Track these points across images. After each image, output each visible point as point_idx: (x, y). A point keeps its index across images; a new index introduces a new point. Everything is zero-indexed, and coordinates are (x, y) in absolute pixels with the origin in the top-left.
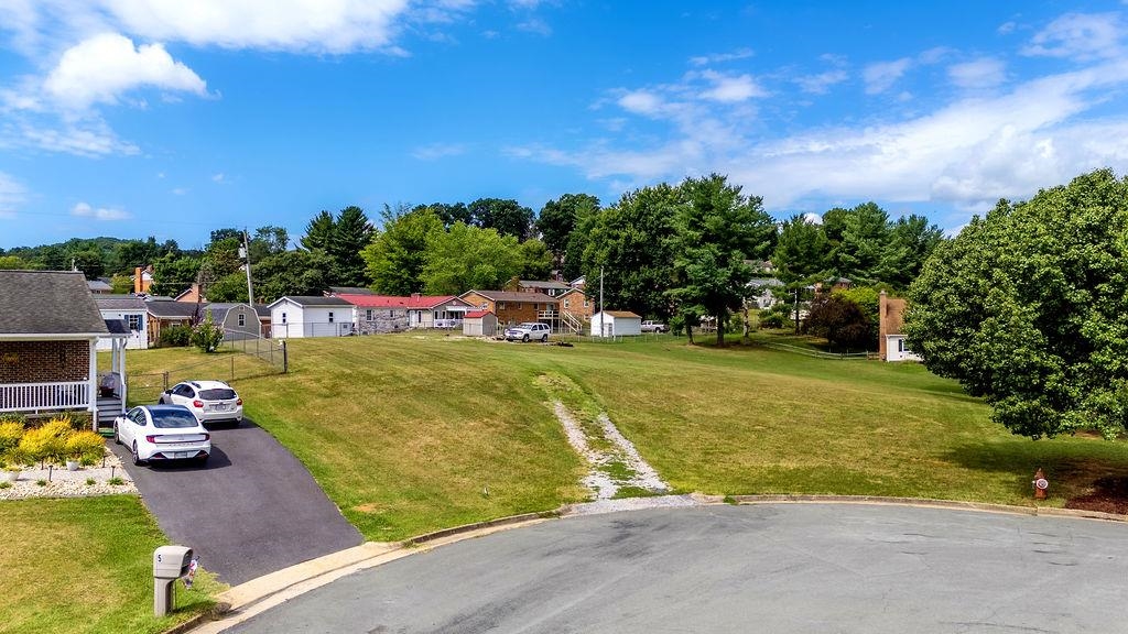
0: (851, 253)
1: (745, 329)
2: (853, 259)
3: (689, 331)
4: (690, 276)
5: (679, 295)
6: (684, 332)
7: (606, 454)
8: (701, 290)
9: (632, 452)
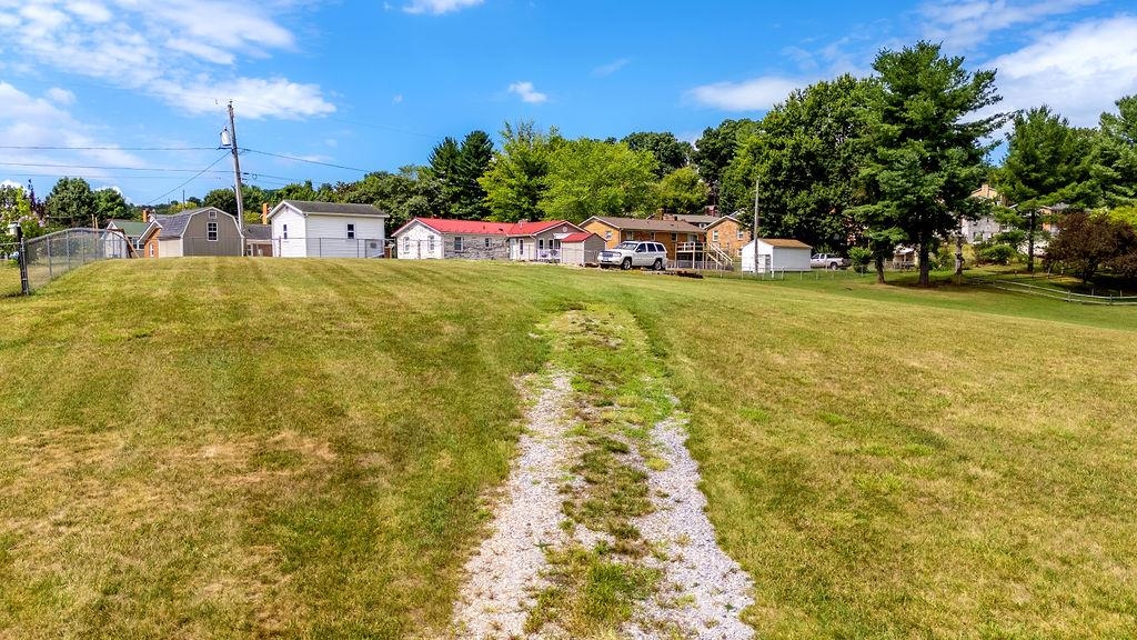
0: (1108, 163)
1: (957, 264)
2: (1110, 172)
3: (880, 266)
4: (884, 188)
5: (866, 214)
6: (871, 267)
8: (899, 207)
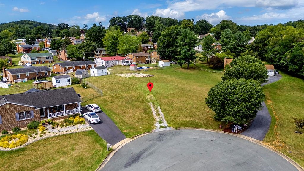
5: (179, 58)
6: (180, 65)
7: (159, 117)
9: (163, 117)
